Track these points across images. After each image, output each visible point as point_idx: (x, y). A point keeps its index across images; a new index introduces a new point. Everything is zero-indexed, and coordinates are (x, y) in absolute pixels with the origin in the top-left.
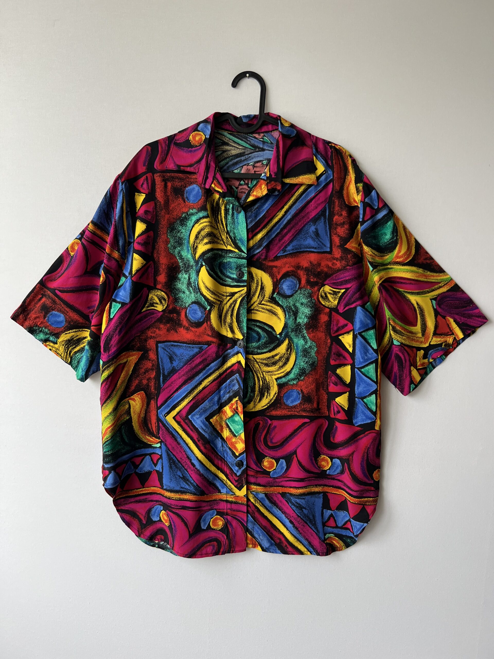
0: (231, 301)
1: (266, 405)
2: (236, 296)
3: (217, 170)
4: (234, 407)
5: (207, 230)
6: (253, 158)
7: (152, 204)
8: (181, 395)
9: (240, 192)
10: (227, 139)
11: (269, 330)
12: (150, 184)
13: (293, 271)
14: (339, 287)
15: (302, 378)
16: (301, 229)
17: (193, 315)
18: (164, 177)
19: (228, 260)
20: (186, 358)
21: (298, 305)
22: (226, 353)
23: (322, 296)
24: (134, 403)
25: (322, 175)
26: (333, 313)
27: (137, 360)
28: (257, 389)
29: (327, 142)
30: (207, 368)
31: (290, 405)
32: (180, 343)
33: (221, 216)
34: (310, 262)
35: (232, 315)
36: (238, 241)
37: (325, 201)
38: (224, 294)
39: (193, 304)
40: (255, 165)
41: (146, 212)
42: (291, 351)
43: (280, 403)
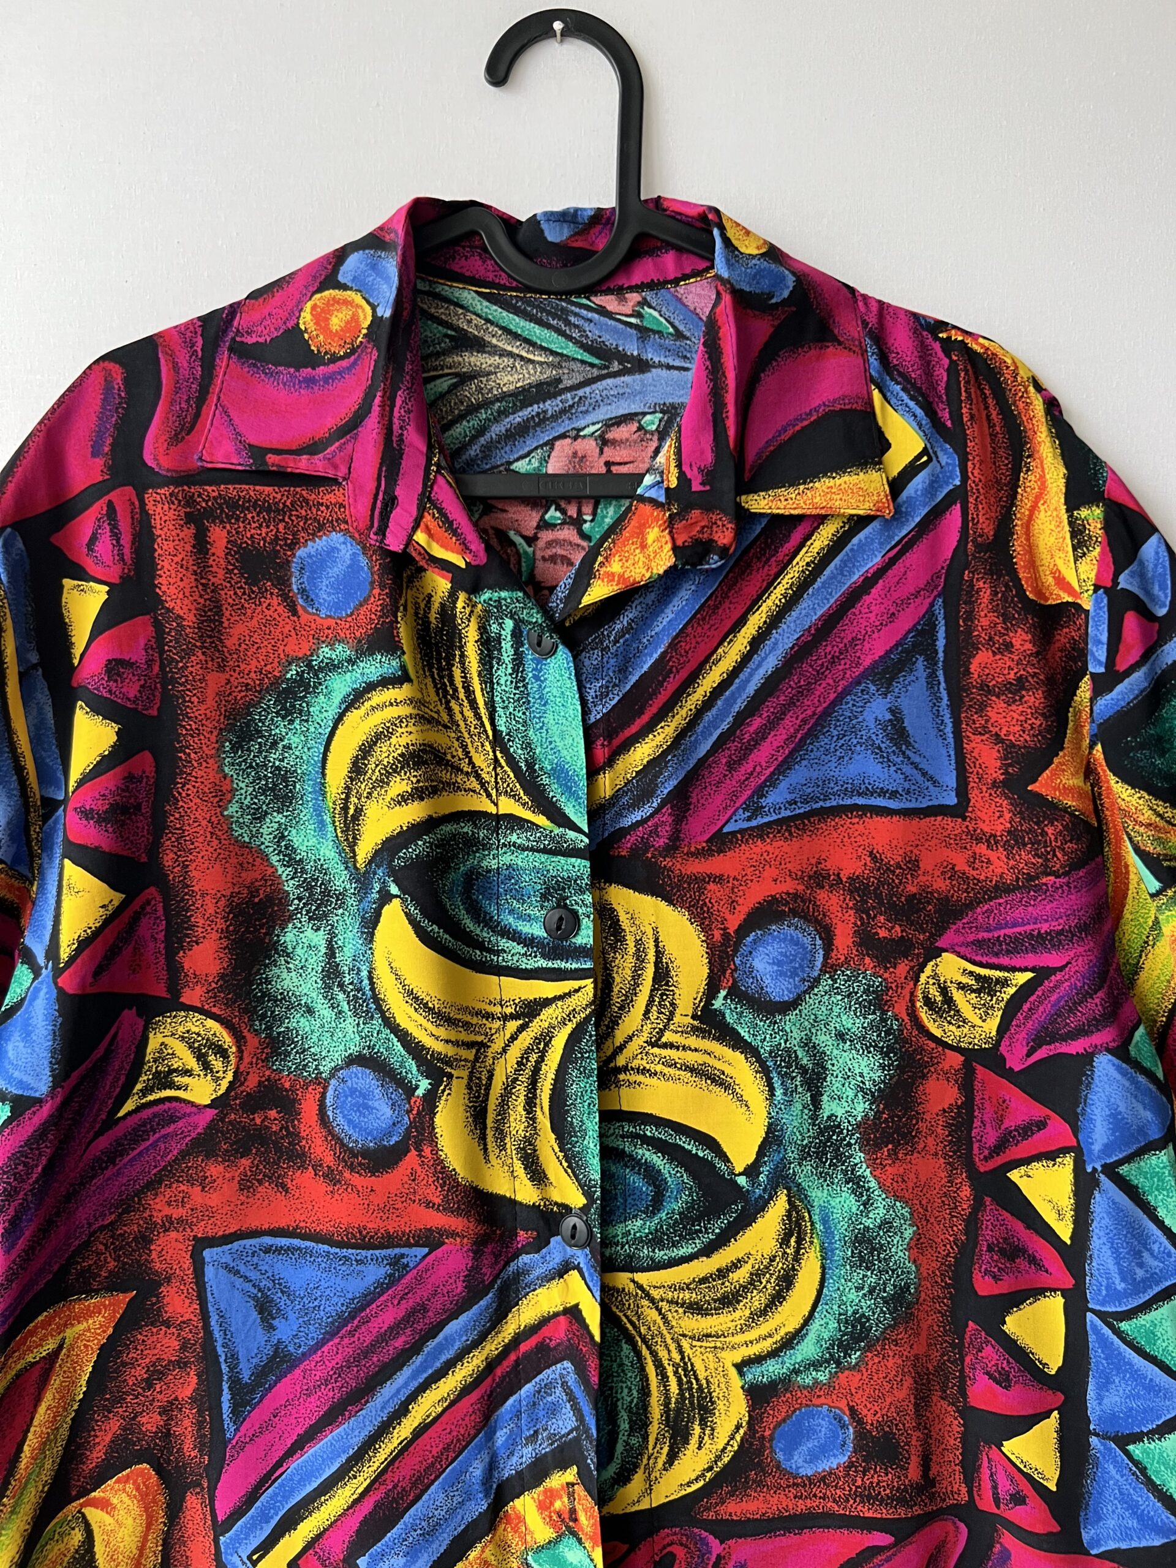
0: (526, 1039)
1: (697, 1479)
2: (549, 1015)
3: (438, 465)
4: (558, 1505)
5: (403, 739)
6: (596, 406)
7: (141, 628)
8: (320, 1470)
9: (544, 559)
10: (476, 320)
11: (701, 1154)
12: (126, 540)
13: (796, 896)
14: (1005, 961)
15: (855, 1357)
16: (828, 712)
17: (355, 1117)
18: (190, 501)
19: (506, 859)
20: (333, 1306)
21: (824, 1040)
22: (512, 1267)
23: (929, 1002)
24: (108, 1519)
25: (911, 470)
26: (980, 1071)
27: (111, 1330)
28: (656, 1411)
29: (928, 324)
30: (431, 1344)
31: (802, 1472)
32: (304, 1237)
33: (464, 670)
34: (871, 853)
35: (531, 1104)
36: (545, 780)
37: (931, 585)
38: (491, 1009)
39: (354, 1069)
40: (609, 436)
41: (115, 668)
42: (799, 1242)
43: (761, 1467)
